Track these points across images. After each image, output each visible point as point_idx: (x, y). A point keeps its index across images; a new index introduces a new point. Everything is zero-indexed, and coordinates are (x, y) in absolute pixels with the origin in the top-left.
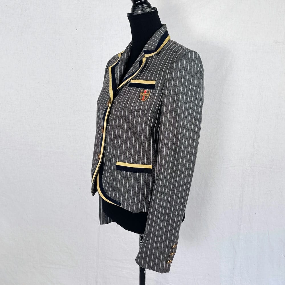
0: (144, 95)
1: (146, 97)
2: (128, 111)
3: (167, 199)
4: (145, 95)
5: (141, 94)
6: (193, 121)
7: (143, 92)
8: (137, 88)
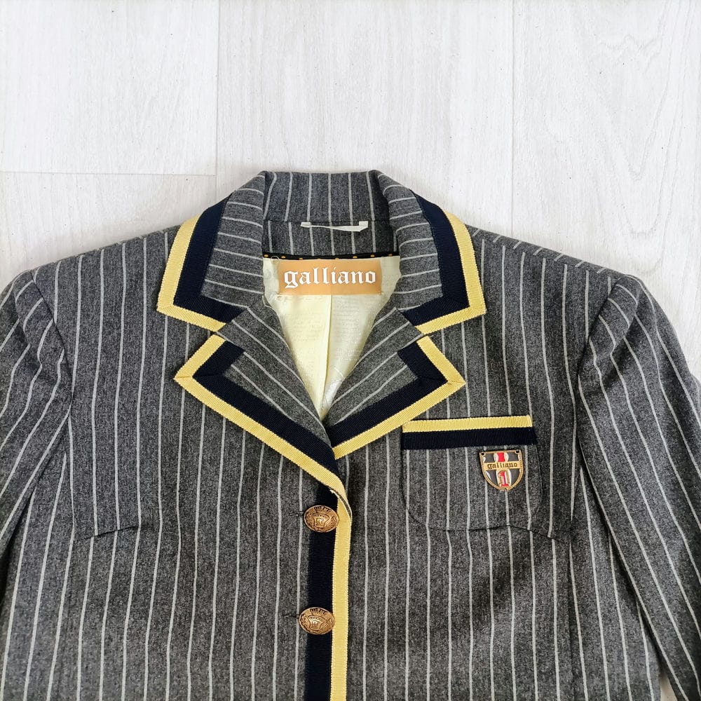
1: (514, 472)
2: (453, 535)
5: (485, 469)
7: (490, 459)
8: (456, 450)
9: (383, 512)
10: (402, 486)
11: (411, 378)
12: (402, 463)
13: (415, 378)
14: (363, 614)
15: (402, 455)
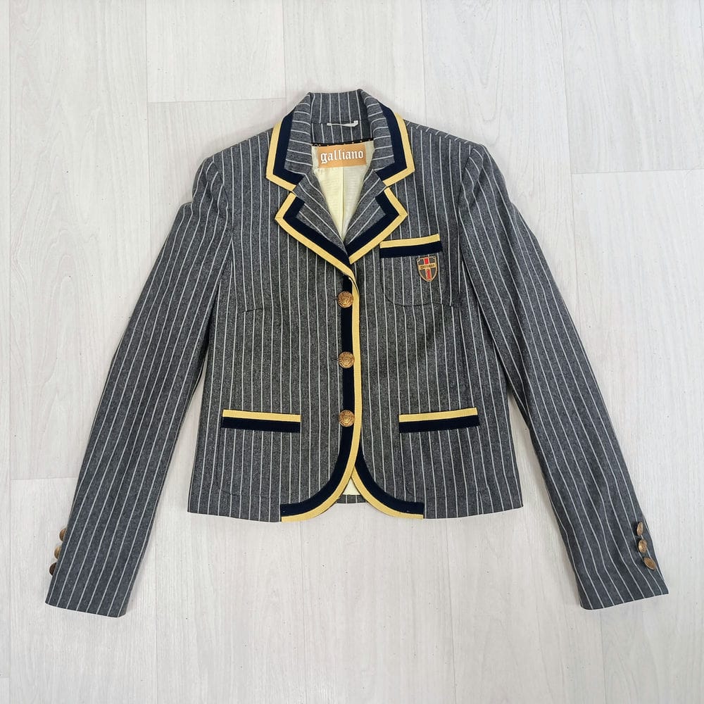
0: (426, 269)
1: (433, 270)
2: (406, 308)
3: (574, 443)
4: (429, 268)
5: (420, 269)
6: (542, 270)
7: (422, 263)
8: (405, 258)
9: (373, 295)
10: (381, 280)
11: (382, 215)
12: (381, 266)
13: (384, 214)
14: (367, 358)
15: (380, 261)
